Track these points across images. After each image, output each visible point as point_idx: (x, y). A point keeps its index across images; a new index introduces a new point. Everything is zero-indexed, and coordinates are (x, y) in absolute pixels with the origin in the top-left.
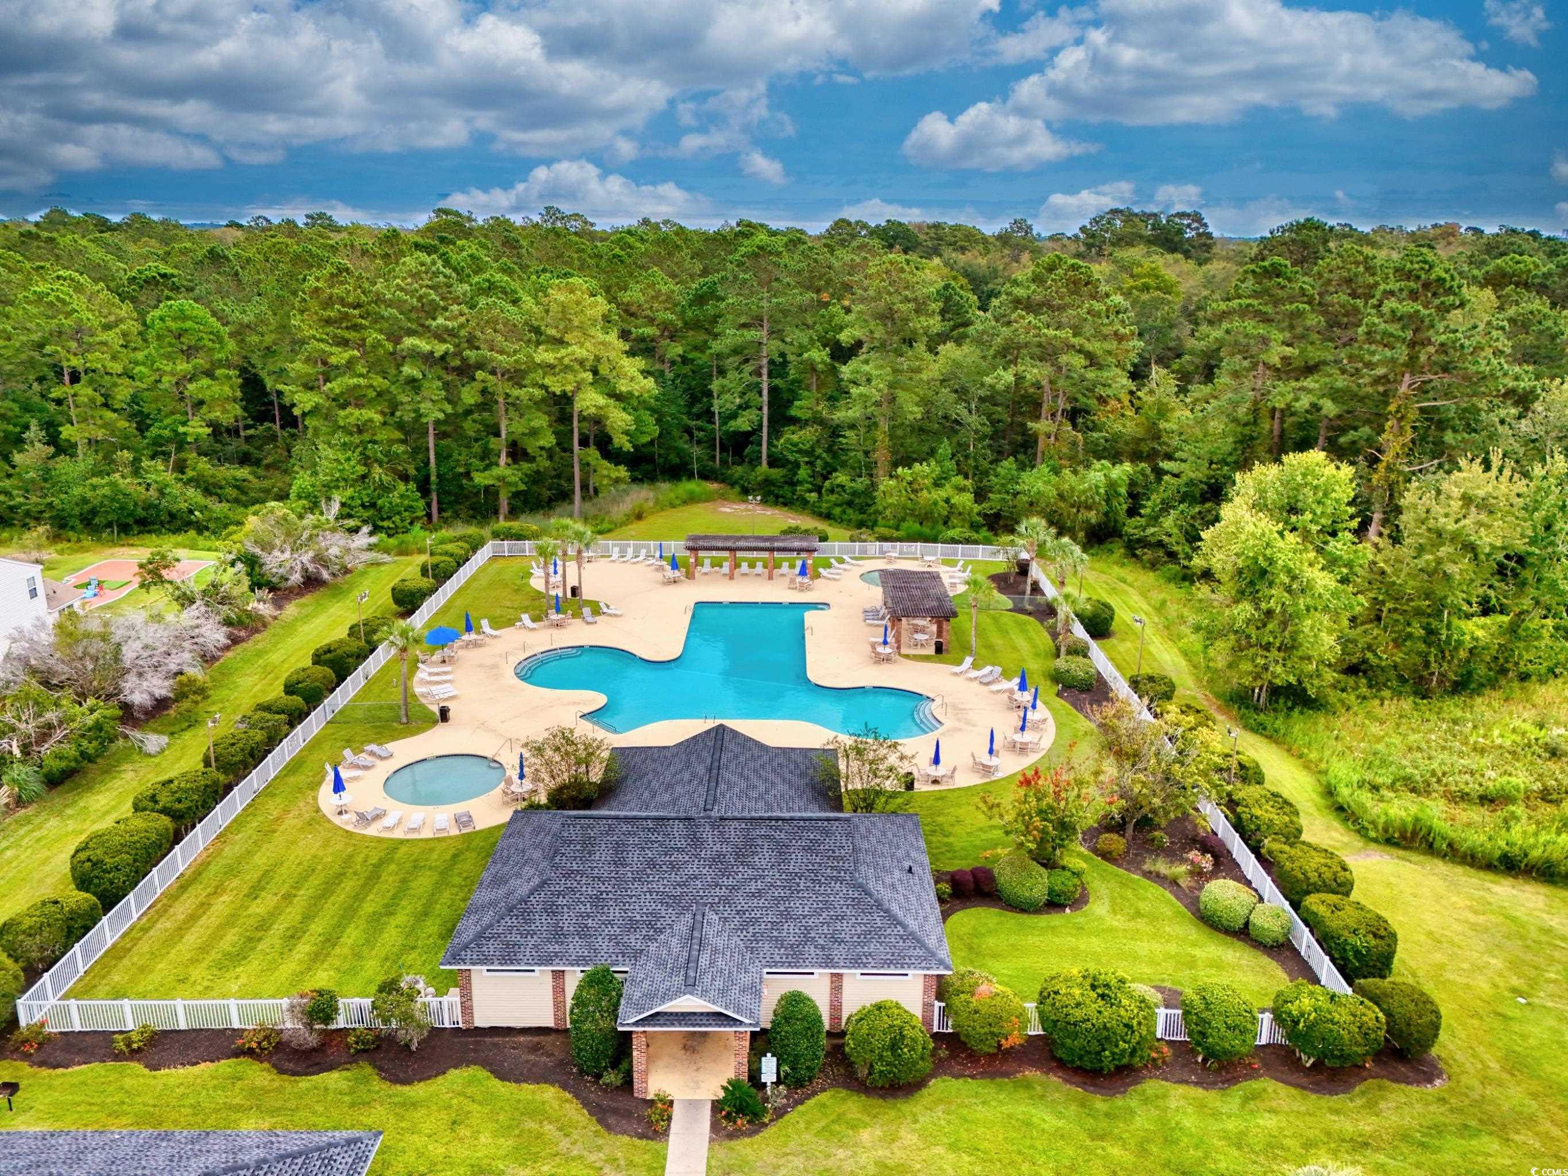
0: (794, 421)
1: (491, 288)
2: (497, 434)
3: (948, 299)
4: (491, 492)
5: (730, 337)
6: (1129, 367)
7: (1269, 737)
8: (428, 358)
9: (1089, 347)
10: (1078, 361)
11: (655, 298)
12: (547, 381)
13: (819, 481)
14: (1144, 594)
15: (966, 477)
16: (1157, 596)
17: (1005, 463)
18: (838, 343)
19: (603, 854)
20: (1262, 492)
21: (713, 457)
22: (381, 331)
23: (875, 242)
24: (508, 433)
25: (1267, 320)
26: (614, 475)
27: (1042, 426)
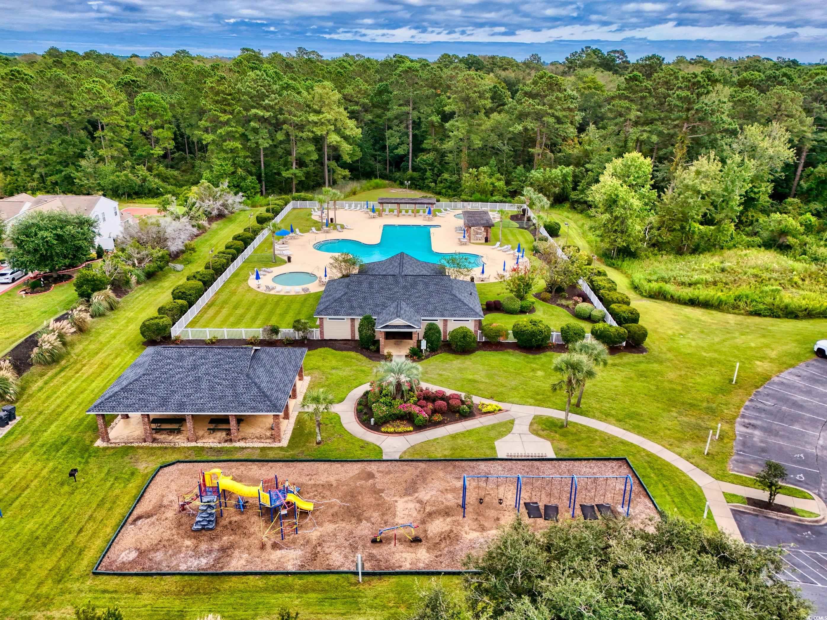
0: (423, 150)
1: (287, 87)
2: (290, 155)
3: (496, 92)
4: (289, 181)
5: (395, 110)
6: (578, 125)
7: (615, 268)
8: (262, 120)
9: (556, 114)
10: (552, 120)
11: (359, 92)
12: (314, 129)
13: (435, 178)
14: (575, 222)
15: (502, 174)
16: (580, 223)
17: (519, 168)
18: (444, 111)
19: (365, 285)
20: (615, 170)
21: (386, 169)
22: (240, 106)
23: (462, 65)
24: (297, 154)
25: (632, 101)
26: (344, 174)
27: (536, 150)
